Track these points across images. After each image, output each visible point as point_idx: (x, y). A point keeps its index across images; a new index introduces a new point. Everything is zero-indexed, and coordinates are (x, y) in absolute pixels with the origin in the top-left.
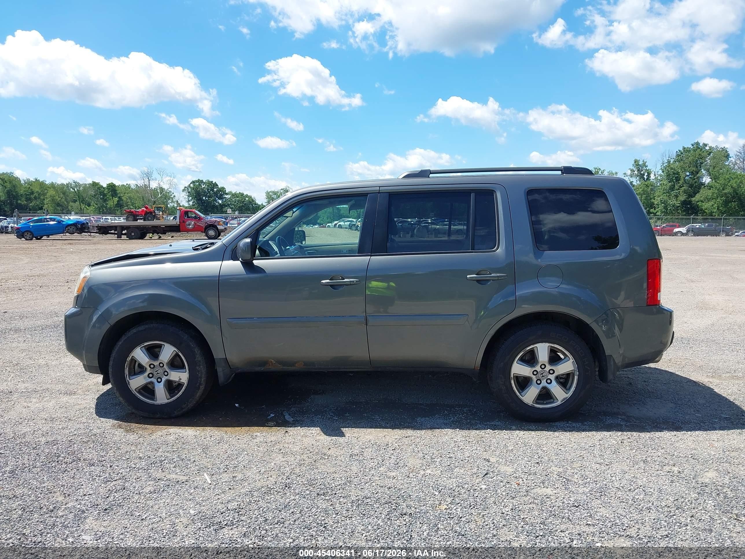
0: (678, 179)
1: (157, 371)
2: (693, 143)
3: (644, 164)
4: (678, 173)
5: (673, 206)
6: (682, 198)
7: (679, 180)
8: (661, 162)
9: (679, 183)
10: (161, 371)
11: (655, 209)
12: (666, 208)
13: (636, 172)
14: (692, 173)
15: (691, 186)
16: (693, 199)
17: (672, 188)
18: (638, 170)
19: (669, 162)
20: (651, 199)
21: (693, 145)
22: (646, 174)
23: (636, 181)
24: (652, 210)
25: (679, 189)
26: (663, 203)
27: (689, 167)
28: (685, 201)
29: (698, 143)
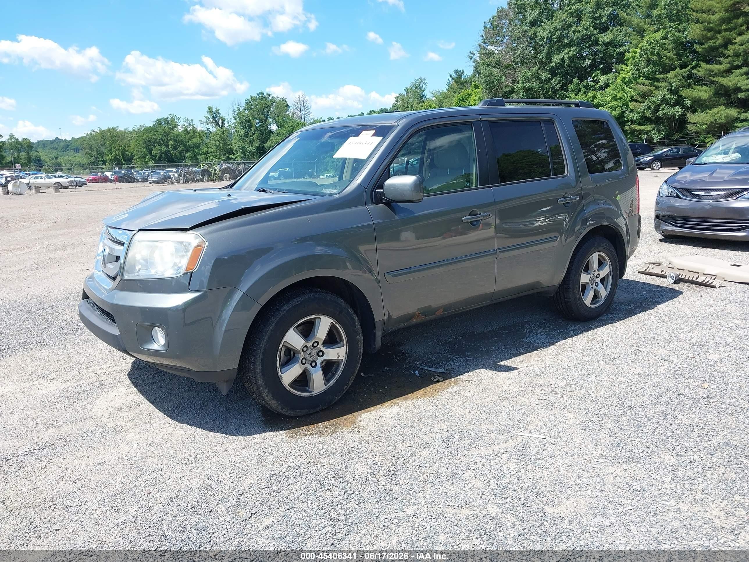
0: (250, 126)
1: (310, 354)
2: (258, 93)
3: (218, 112)
4: (249, 121)
5: (250, 152)
6: (256, 144)
7: (252, 127)
8: (232, 110)
9: (251, 130)
10: (314, 352)
11: (234, 155)
12: (243, 153)
13: (211, 120)
14: (261, 121)
15: (262, 133)
16: (266, 145)
17: (246, 135)
18: (213, 117)
19: (239, 110)
20: (229, 145)
21: (258, 95)
22: (220, 121)
23: (213, 129)
24: (231, 156)
25: (252, 136)
26: (241, 149)
27: (259, 115)
28: (259, 146)
29: (262, 93)
